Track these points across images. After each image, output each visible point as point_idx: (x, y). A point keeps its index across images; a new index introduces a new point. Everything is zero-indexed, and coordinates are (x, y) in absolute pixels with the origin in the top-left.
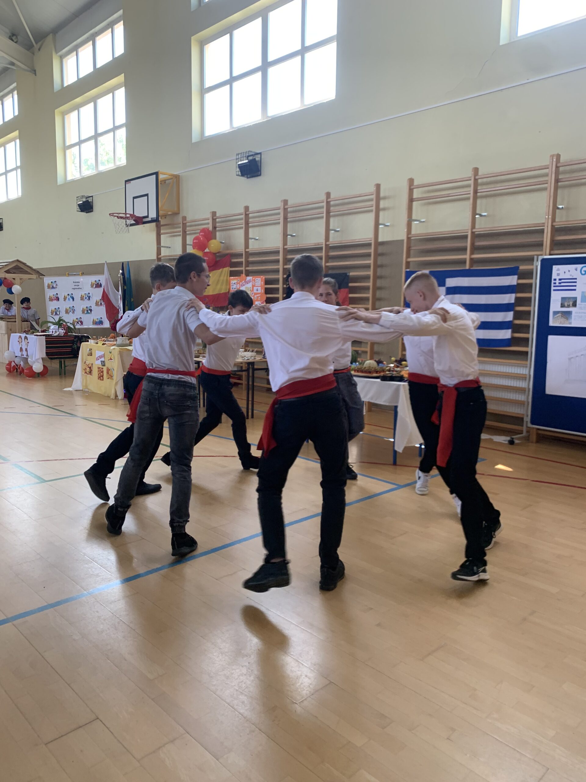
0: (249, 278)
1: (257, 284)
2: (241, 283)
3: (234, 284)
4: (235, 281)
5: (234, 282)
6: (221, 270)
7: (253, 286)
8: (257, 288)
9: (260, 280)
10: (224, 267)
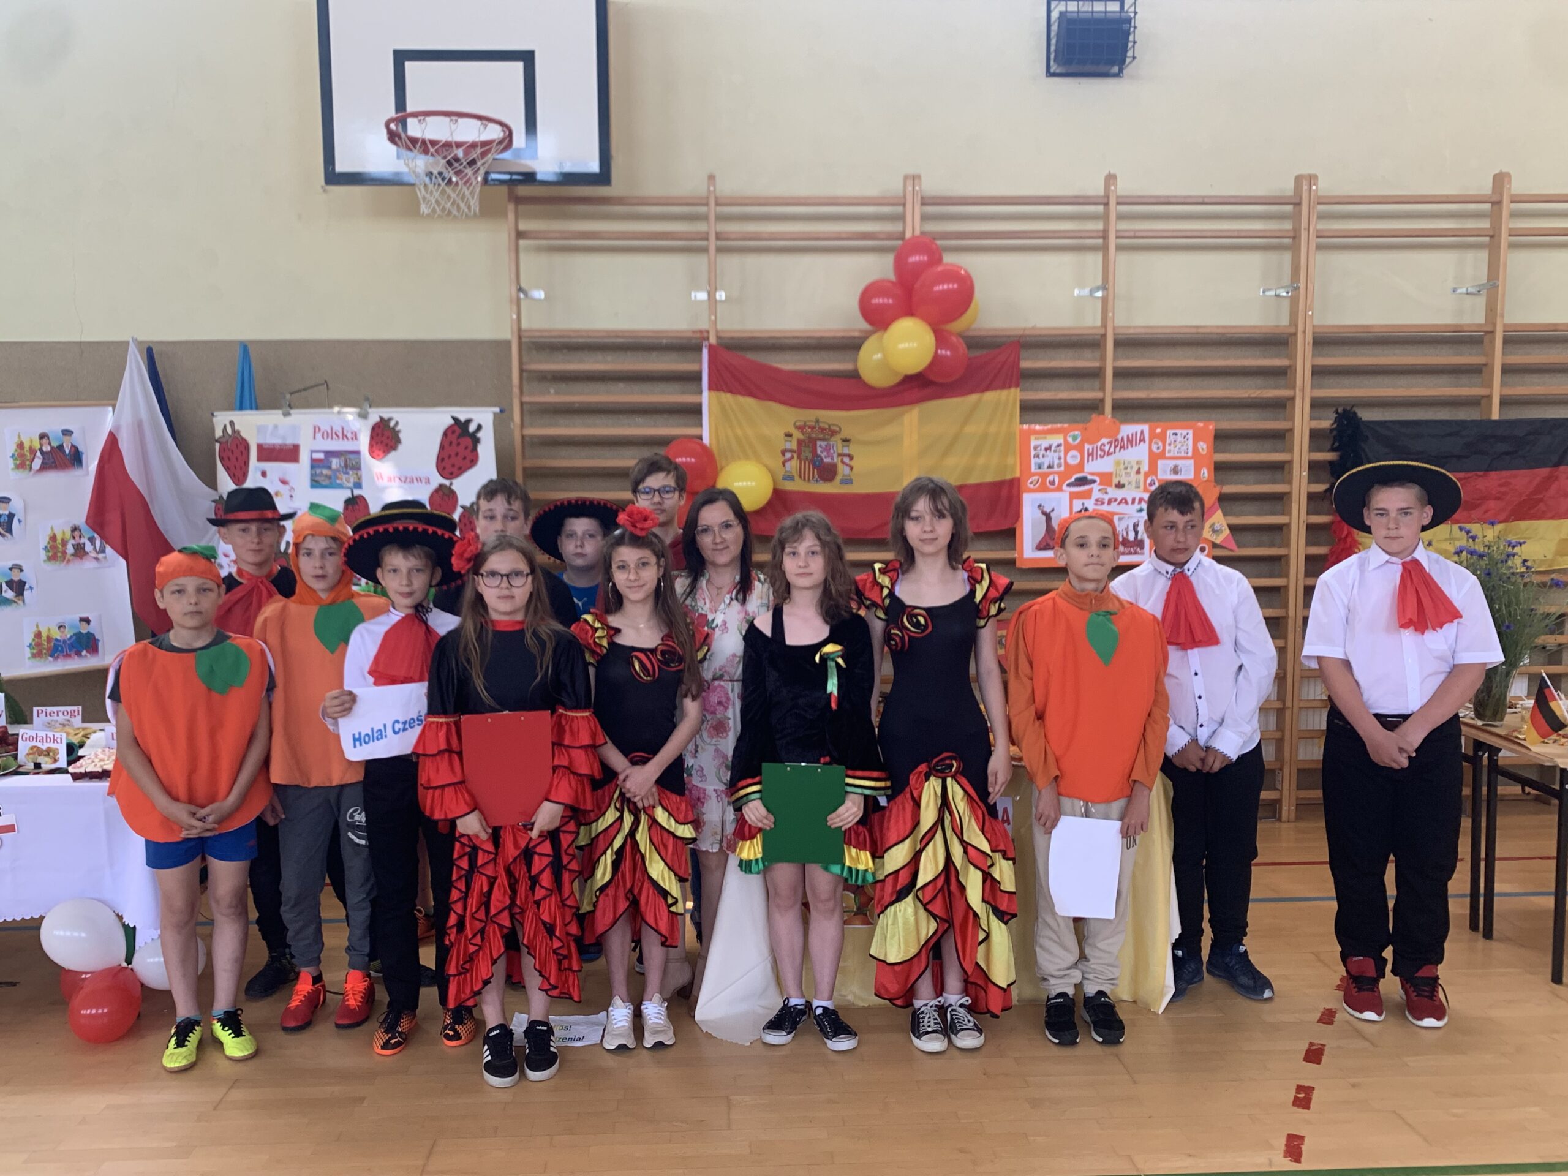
0: (1128, 430)
1: (1171, 450)
2: (1087, 446)
3: (1047, 449)
4: (1056, 440)
5: (1045, 443)
6: (973, 398)
7: (1154, 459)
8: (1172, 463)
9: (1190, 436)
10: (988, 388)
